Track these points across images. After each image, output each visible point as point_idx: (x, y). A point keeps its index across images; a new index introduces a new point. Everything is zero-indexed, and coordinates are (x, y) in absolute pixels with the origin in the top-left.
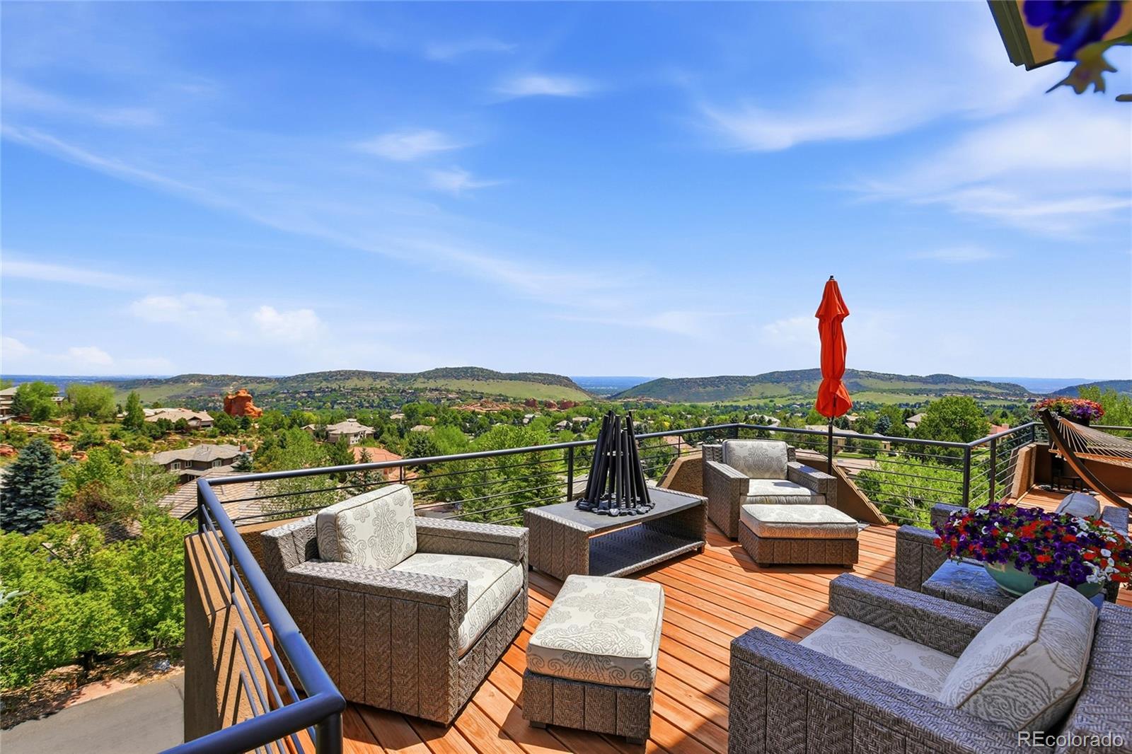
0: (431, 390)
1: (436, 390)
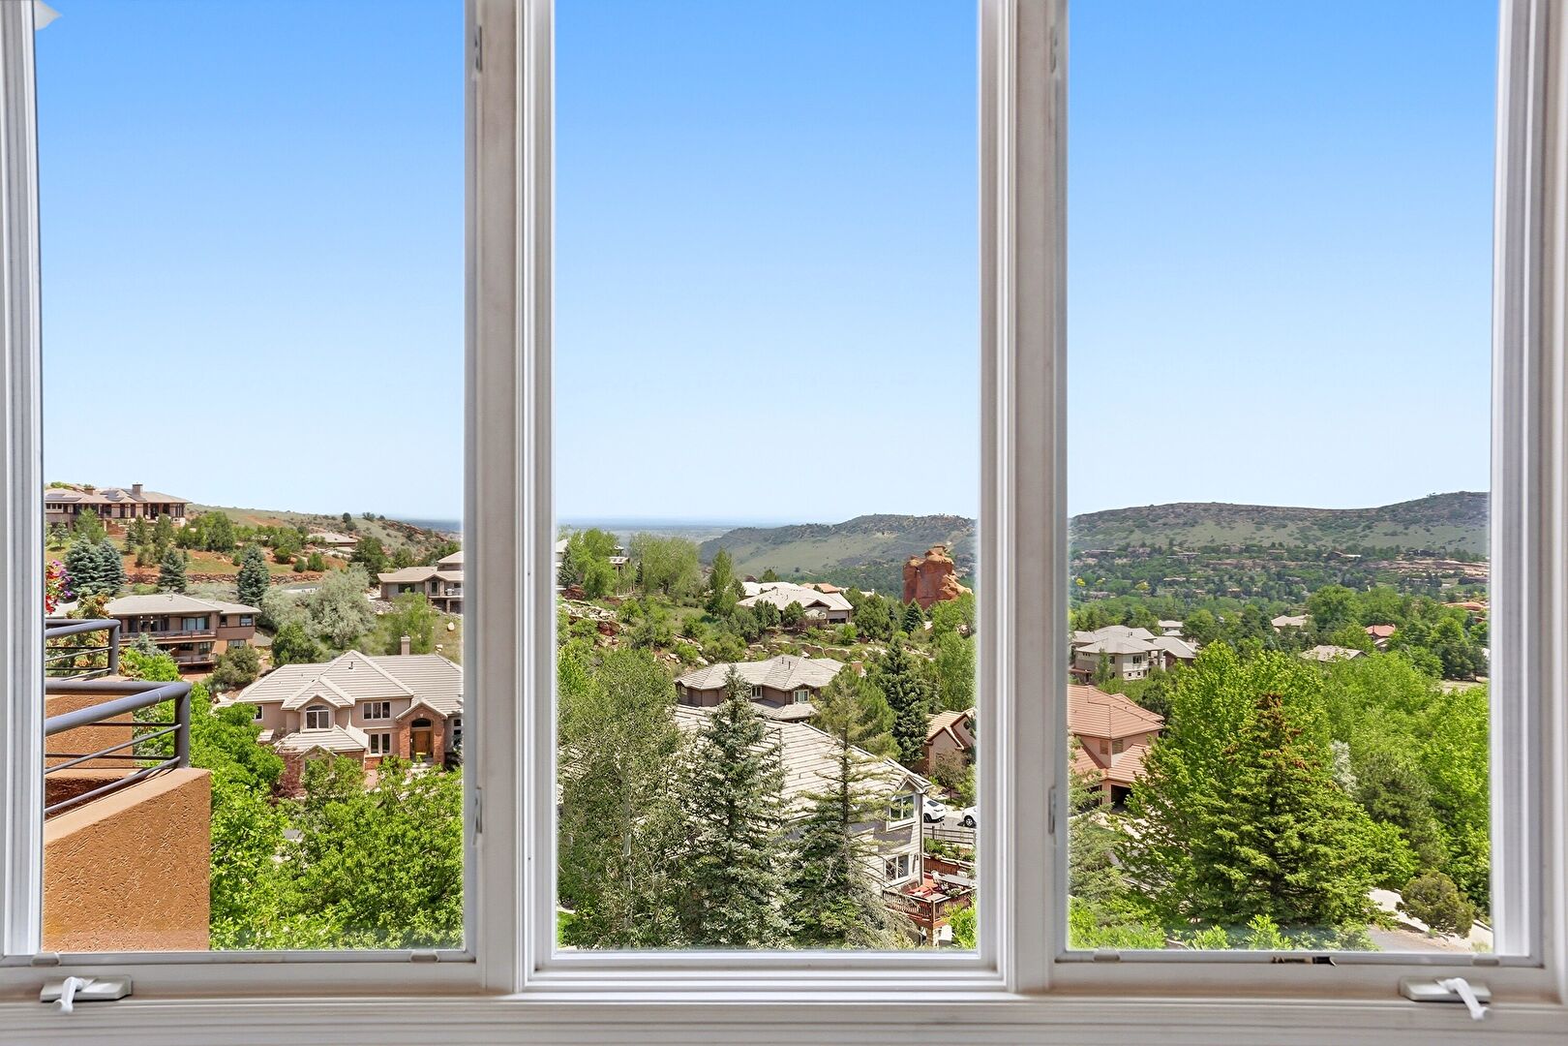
0: (1411, 555)
1: (1426, 554)
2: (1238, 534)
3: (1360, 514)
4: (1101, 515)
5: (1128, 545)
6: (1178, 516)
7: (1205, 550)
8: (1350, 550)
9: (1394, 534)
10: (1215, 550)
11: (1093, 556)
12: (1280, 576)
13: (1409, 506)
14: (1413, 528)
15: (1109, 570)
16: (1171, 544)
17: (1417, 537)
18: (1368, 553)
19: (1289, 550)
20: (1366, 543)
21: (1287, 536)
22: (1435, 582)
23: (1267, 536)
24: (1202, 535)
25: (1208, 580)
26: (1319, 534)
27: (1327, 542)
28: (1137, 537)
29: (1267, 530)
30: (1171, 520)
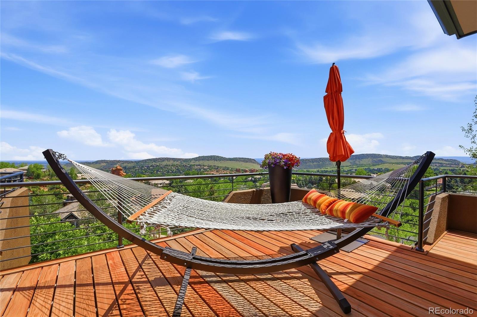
0: (197, 165)
1: (199, 165)
2: (171, 163)
3: (189, 159)
4: (147, 160)
5: (152, 165)
6: (161, 160)
7: (165, 165)
8: (188, 165)
9: (194, 162)
10: (167, 165)
11: (146, 167)
12: (178, 169)
13: (196, 158)
14: (197, 161)
15: (149, 169)
16: (160, 165)
17: (197, 163)
18: (191, 165)
19: (179, 165)
20: (191, 164)
21: (178, 163)
22: (200, 169)
23: (175, 163)
24: (164, 163)
25: (166, 170)
26: (183, 162)
27: (185, 164)
28: (154, 163)
29: (175, 162)
30: (160, 160)
